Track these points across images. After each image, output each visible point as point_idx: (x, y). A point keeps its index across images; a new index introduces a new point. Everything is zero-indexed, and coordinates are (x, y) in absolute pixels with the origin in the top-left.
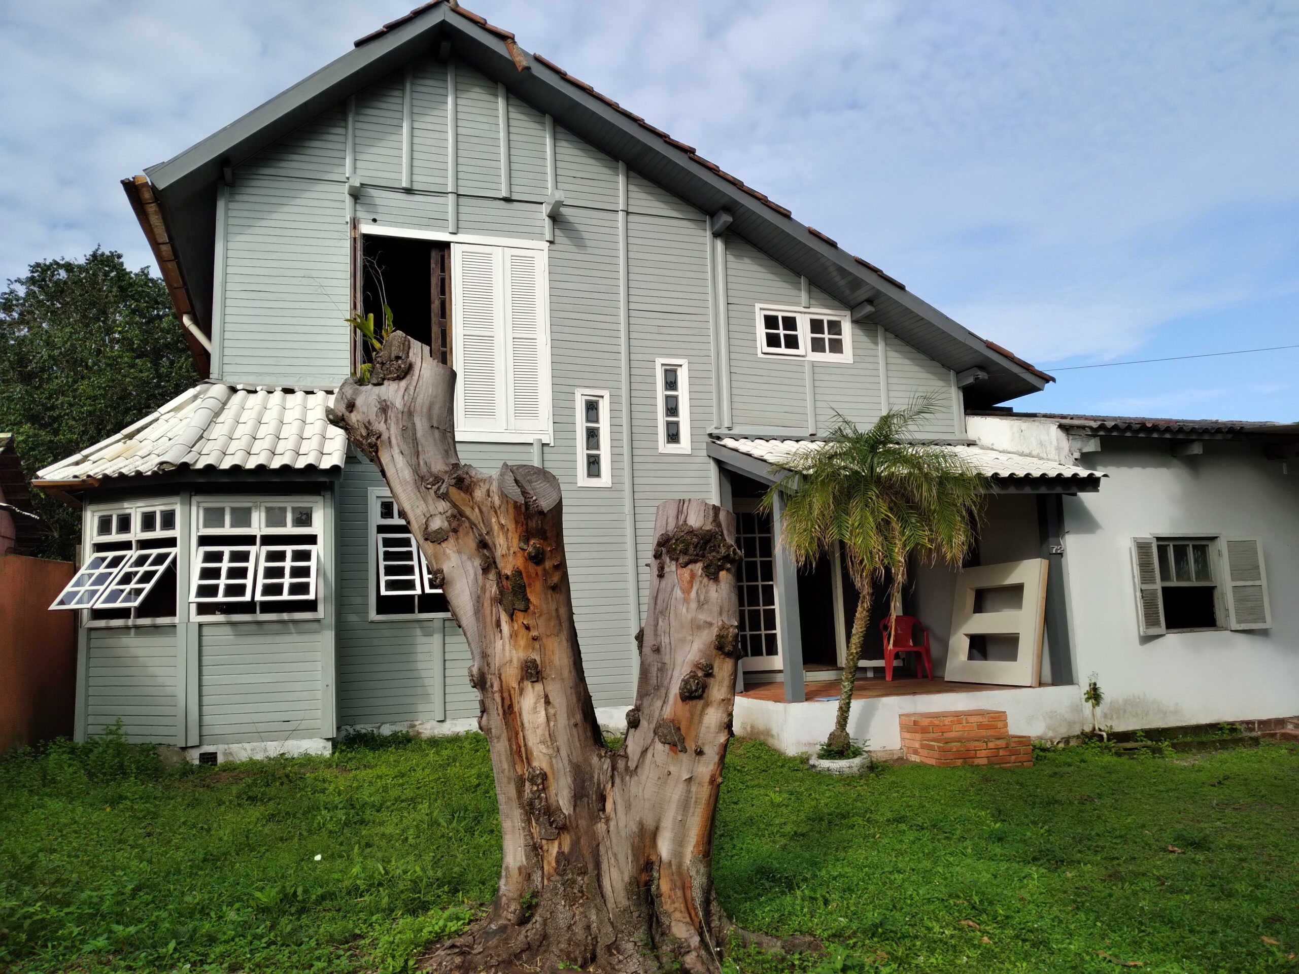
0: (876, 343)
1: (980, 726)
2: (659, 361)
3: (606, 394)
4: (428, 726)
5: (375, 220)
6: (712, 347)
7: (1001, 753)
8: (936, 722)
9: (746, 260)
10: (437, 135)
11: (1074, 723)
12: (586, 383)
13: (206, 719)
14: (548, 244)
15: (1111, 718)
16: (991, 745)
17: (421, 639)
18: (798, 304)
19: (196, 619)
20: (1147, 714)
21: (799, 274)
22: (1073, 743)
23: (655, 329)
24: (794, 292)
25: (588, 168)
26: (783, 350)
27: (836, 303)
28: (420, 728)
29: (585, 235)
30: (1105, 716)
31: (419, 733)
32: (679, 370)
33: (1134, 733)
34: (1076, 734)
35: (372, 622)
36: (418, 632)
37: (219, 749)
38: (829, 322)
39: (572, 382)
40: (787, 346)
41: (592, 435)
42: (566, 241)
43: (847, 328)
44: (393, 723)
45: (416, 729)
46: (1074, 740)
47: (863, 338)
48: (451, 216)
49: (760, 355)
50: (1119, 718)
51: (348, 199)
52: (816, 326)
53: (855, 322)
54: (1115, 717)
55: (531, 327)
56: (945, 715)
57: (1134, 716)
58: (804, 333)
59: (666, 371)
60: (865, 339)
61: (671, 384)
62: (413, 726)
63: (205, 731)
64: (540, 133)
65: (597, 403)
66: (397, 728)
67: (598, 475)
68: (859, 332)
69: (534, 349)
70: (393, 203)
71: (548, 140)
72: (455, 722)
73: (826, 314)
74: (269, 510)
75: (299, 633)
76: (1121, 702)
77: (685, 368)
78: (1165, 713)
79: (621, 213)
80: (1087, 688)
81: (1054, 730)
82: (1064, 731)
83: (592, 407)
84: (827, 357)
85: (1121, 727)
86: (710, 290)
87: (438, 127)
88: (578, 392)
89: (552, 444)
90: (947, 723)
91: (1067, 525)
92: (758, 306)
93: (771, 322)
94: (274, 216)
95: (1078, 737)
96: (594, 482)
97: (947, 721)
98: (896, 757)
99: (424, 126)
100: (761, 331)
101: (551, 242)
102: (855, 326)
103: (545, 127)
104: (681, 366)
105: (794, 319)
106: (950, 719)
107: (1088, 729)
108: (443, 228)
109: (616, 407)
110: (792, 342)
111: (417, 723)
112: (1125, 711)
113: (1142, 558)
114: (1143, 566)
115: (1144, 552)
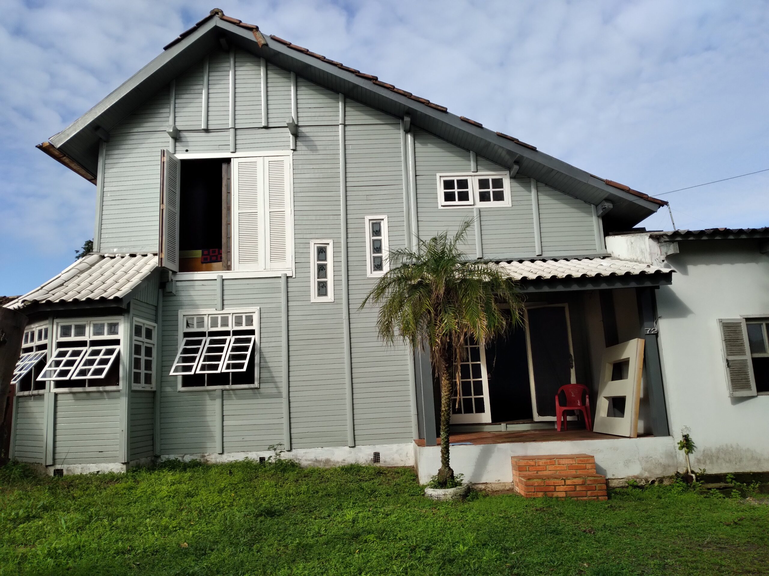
0: (530, 191)
1: (571, 467)
2: (367, 218)
3: (330, 242)
4: (213, 456)
5: (187, 151)
6: (405, 205)
7: (578, 488)
8: (532, 463)
9: (430, 145)
10: (223, 95)
11: (669, 466)
12: (317, 236)
13: (58, 450)
14: (292, 151)
15: (705, 463)
16: (568, 482)
17: (209, 402)
18: (469, 170)
19: (54, 390)
20: (741, 460)
21: (468, 150)
22: (666, 483)
23: (365, 198)
24: (465, 162)
25: (321, 101)
26: (457, 202)
27: (497, 166)
28: (208, 458)
29: (317, 143)
30: (699, 461)
31: (207, 461)
32: (382, 222)
33: (725, 475)
34: (670, 475)
35: (179, 392)
36: (207, 397)
37: (64, 467)
38: (493, 180)
39: (308, 236)
40: (460, 199)
41: (322, 269)
42: (304, 148)
43: (507, 183)
44: (191, 454)
45: (206, 458)
46: (667, 480)
47: (518, 187)
48: (231, 143)
49: (440, 207)
50: (712, 463)
51: (171, 140)
52: (483, 184)
53: (511, 178)
54: (708, 462)
55: (282, 204)
56: (540, 458)
57: (727, 462)
58: (474, 189)
59: (373, 224)
60: (521, 189)
61: (377, 232)
62: (203, 456)
63: (57, 456)
64: (287, 84)
65: (325, 248)
66: (194, 457)
67: (326, 294)
68: (515, 184)
69: (283, 217)
70: (198, 139)
71: (292, 87)
72: (229, 454)
73: (490, 175)
74: (95, 325)
75: (109, 398)
76: (714, 450)
77: (386, 220)
78: (759, 461)
79: (340, 126)
80: (681, 439)
81: (649, 471)
82: (658, 473)
83: (322, 251)
84: (492, 204)
85: (713, 470)
86: (403, 168)
87: (224, 91)
88: (312, 242)
89: (294, 276)
90: (541, 464)
91: (660, 312)
92: (438, 175)
93: (448, 184)
94: (130, 156)
95: (671, 477)
96: (323, 299)
97: (541, 462)
98: (507, 488)
99: (215, 91)
100: (441, 191)
101: (294, 150)
102: (513, 180)
103: (290, 80)
104: (383, 219)
105: (466, 181)
106: (544, 461)
107: (682, 471)
108: (227, 150)
109: (337, 250)
110: (464, 197)
111: (206, 455)
112: (718, 458)
113: (729, 335)
114: (729, 342)
115: (732, 331)
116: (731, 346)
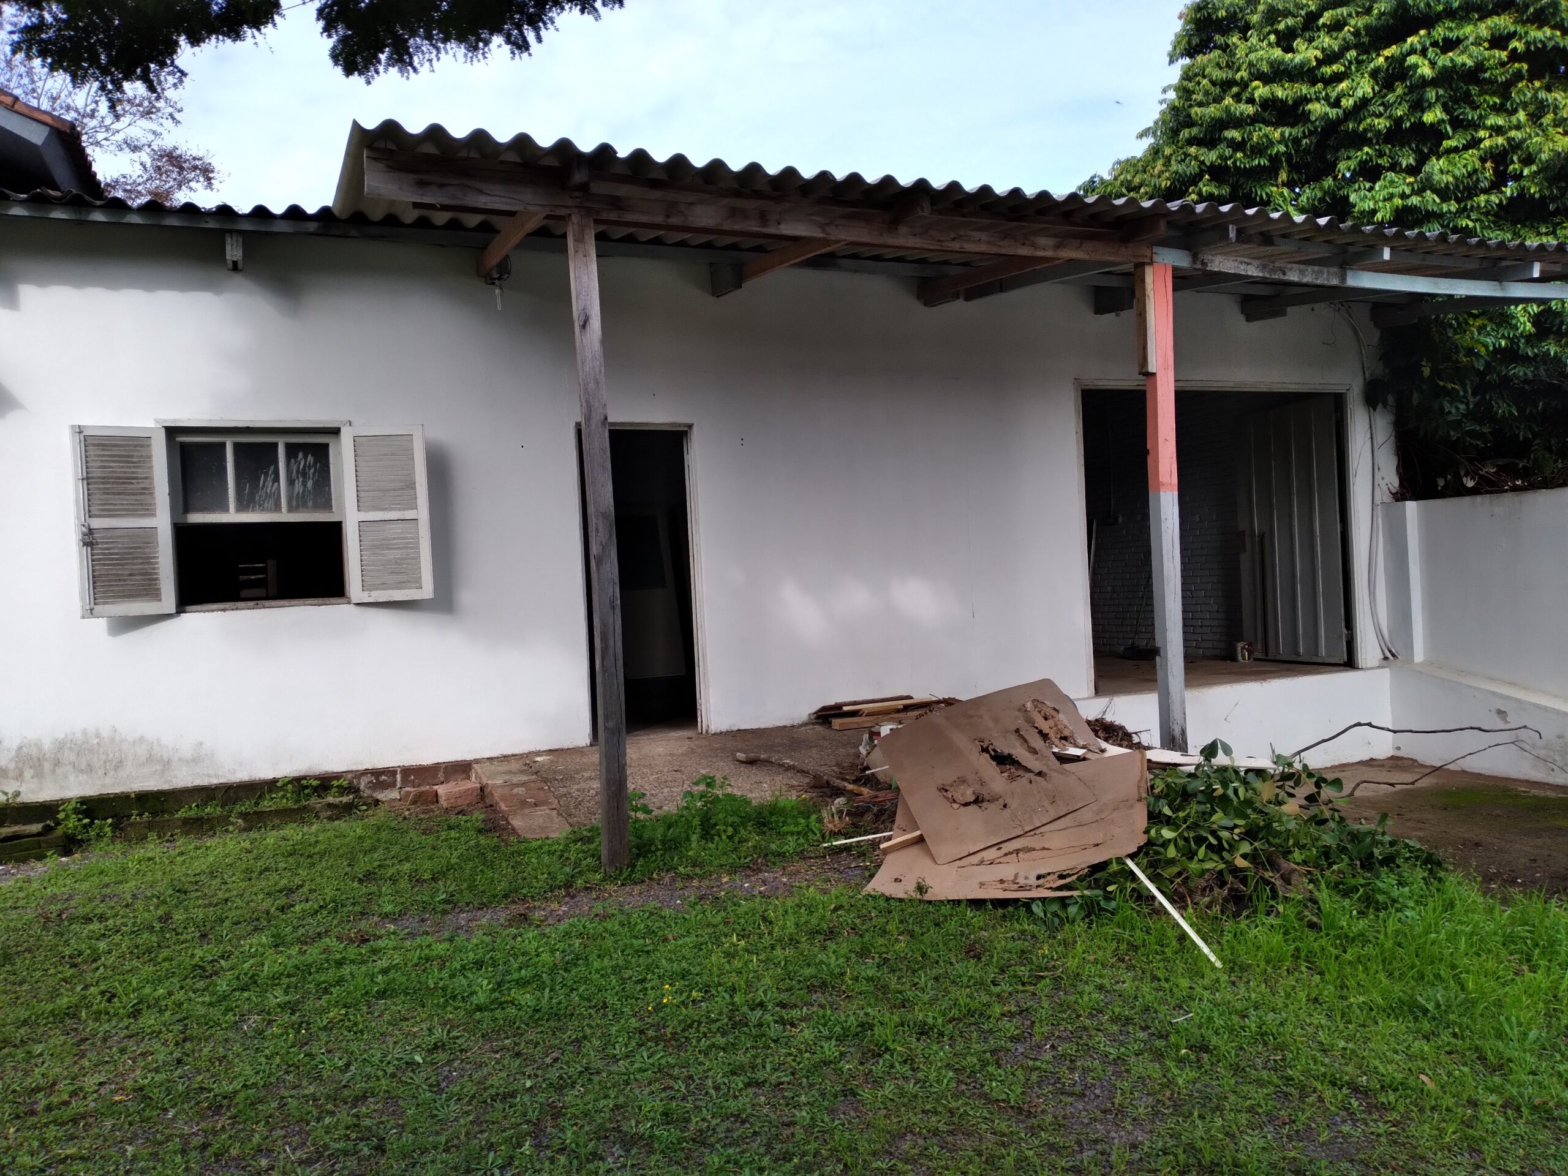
15: (19, 777)
57: (81, 771)
76: (47, 746)
78: (166, 763)
85: (40, 792)
113: (105, 467)
114: (103, 483)
115: (115, 456)
116: (108, 494)
